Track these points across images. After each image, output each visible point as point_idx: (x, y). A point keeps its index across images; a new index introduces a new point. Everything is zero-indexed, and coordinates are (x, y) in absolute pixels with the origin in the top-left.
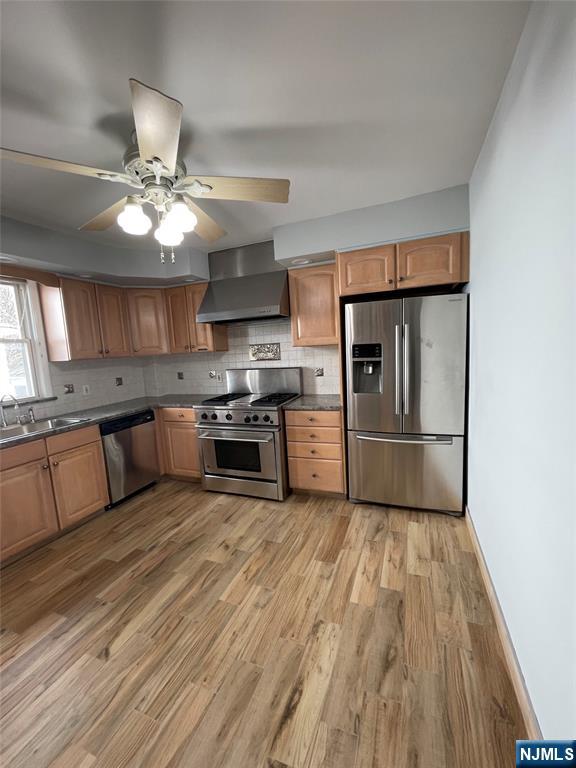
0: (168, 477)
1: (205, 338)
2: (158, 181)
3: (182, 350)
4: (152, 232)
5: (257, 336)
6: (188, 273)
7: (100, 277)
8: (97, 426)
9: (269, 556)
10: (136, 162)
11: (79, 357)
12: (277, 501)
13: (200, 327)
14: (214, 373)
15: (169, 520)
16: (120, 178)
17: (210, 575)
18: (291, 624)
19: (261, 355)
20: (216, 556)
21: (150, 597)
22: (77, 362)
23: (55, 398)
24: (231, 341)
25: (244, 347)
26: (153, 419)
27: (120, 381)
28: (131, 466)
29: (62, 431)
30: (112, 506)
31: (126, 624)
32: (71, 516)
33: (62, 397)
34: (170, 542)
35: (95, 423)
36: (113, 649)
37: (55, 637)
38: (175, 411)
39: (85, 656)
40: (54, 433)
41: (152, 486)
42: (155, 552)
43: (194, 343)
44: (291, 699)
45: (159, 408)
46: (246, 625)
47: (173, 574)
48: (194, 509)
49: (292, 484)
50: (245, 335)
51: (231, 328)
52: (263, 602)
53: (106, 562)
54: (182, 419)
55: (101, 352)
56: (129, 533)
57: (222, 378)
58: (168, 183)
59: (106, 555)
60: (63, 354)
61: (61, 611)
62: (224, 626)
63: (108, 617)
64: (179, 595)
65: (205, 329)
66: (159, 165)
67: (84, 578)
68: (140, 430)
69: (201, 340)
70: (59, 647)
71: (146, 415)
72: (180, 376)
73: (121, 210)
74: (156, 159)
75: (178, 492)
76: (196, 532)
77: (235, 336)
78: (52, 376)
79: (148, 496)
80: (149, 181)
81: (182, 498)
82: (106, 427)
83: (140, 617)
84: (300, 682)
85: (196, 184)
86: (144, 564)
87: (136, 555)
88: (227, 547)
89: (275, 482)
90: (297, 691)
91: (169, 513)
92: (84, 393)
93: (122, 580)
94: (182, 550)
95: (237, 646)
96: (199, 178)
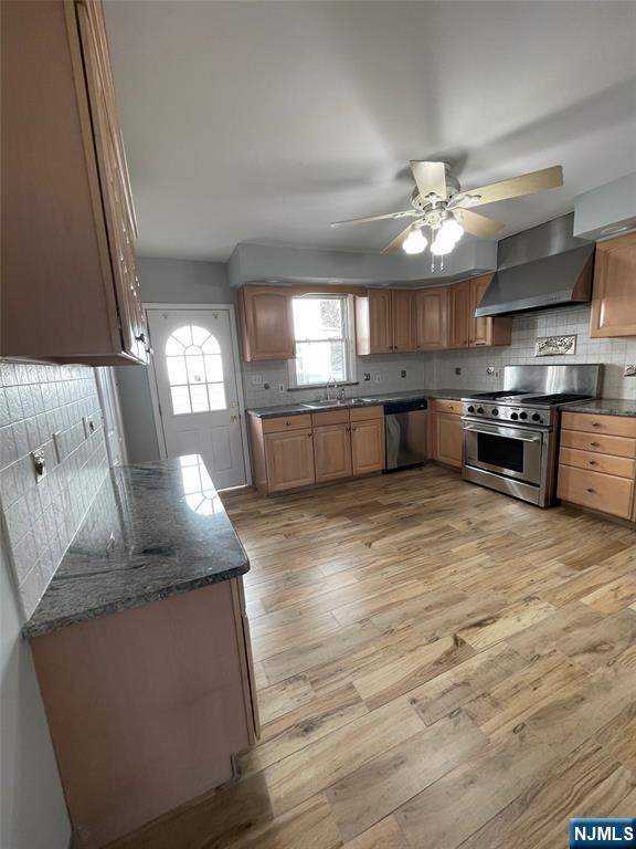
0: (433, 462)
1: (485, 333)
2: (434, 207)
3: (460, 346)
4: (428, 248)
5: (546, 327)
6: (472, 268)
7: (395, 284)
8: (382, 407)
9: (506, 542)
10: (419, 198)
11: (375, 351)
12: (538, 506)
13: (480, 321)
14: (492, 369)
15: (427, 492)
16: (407, 214)
17: (449, 535)
18: (506, 587)
19: (551, 350)
20: (458, 525)
21: (402, 530)
22: (375, 356)
23: (357, 384)
24: (515, 335)
25: (529, 341)
26: (426, 408)
27: (404, 374)
28: (405, 447)
29: (360, 406)
30: (386, 472)
31: (384, 536)
32: (361, 470)
33: (362, 383)
34: (423, 505)
35: (382, 403)
36: (374, 544)
37: (345, 527)
38: (446, 402)
39: (358, 542)
40: (355, 406)
41: (419, 466)
42: (411, 507)
43: (472, 338)
44: (485, 620)
45: (432, 399)
46: (467, 571)
47: (420, 524)
48: (450, 490)
49: (560, 495)
50: (533, 326)
51: (517, 321)
52: (487, 565)
53: (376, 502)
54: (451, 411)
55: (391, 348)
56: (396, 491)
57: (500, 375)
58: (442, 205)
59: (379, 499)
60: (365, 350)
61: (349, 517)
62: (448, 565)
63: (373, 529)
64: (420, 536)
65: (485, 323)
66: (434, 197)
67: (363, 506)
68: (415, 416)
69: (480, 334)
70: (345, 532)
71: (420, 404)
72: (458, 371)
73: (406, 237)
74: (432, 194)
75: (440, 476)
76: (447, 505)
77: (521, 329)
78: (357, 365)
79: (414, 473)
80: (428, 208)
81: (441, 480)
82: (390, 408)
83: (393, 537)
84: (498, 617)
85: (466, 198)
86: (401, 511)
87: (397, 505)
88: (470, 523)
89: (538, 486)
90: (494, 619)
91: (428, 488)
92: (377, 381)
93: (386, 515)
94: (430, 513)
95: (455, 578)
96: (468, 193)
